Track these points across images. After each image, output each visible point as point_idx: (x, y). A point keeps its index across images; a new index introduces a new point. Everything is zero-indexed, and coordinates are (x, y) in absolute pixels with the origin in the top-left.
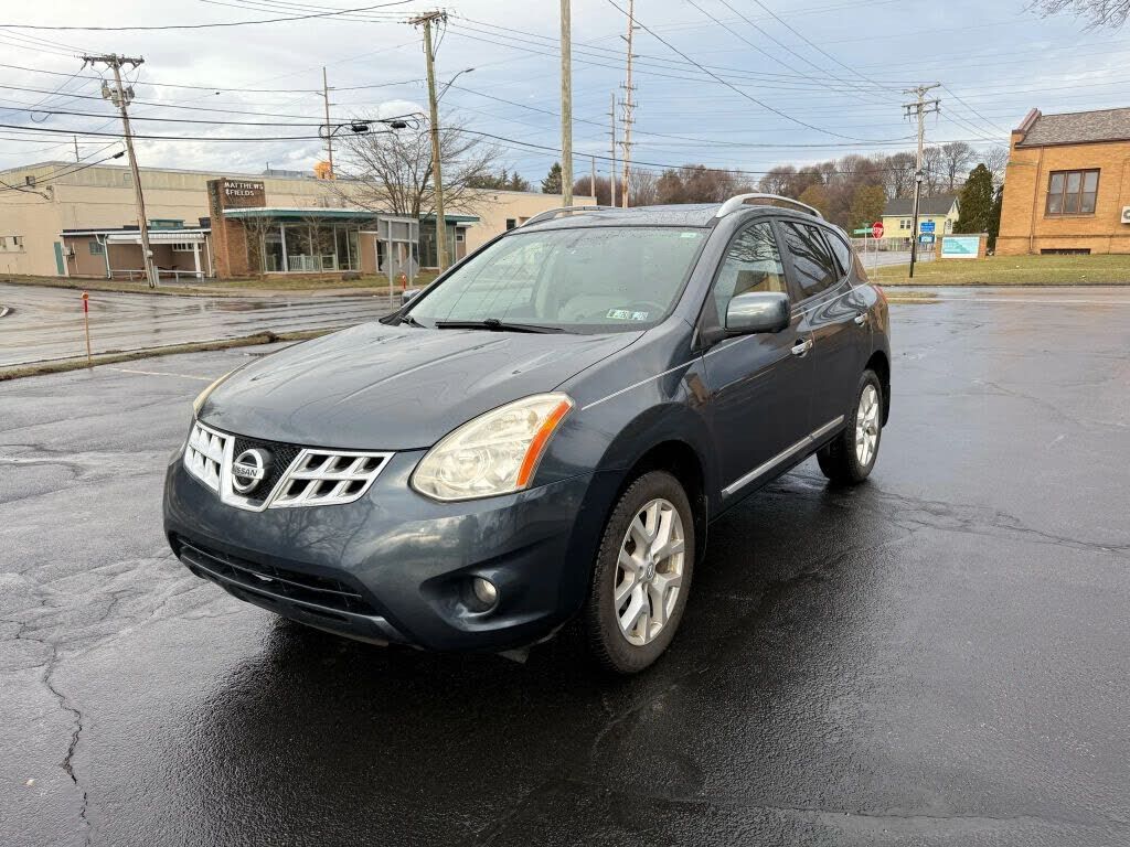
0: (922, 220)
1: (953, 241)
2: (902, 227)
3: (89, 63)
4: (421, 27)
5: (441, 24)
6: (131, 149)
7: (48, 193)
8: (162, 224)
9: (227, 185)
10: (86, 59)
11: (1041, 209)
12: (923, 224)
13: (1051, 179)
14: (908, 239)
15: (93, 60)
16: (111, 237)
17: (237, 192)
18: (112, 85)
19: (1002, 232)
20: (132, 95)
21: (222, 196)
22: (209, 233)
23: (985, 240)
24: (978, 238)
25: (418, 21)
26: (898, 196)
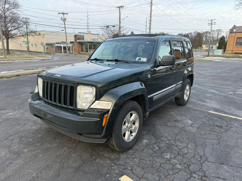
0: (211, 46)
1: (217, 51)
2: (206, 47)
3: (59, 14)
4: (118, 9)
5: (122, 8)
6: (65, 29)
7: (43, 36)
8: (63, 43)
9: (78, 36)
10: (59, 13)
11: (235, 45)
12: (211, 47)
13: (237, 39)
14: (207, 50)
15: (60, 13)
16: (56, 45)
17: (79, 37)
18: (63, 18)
19: (227, 49)
20: (66, 20)
21: (77, 38)
22: (74, 45)
23: (223, 51)
24: (221, 50)
25: (118, 7)
26: (205, 40)
